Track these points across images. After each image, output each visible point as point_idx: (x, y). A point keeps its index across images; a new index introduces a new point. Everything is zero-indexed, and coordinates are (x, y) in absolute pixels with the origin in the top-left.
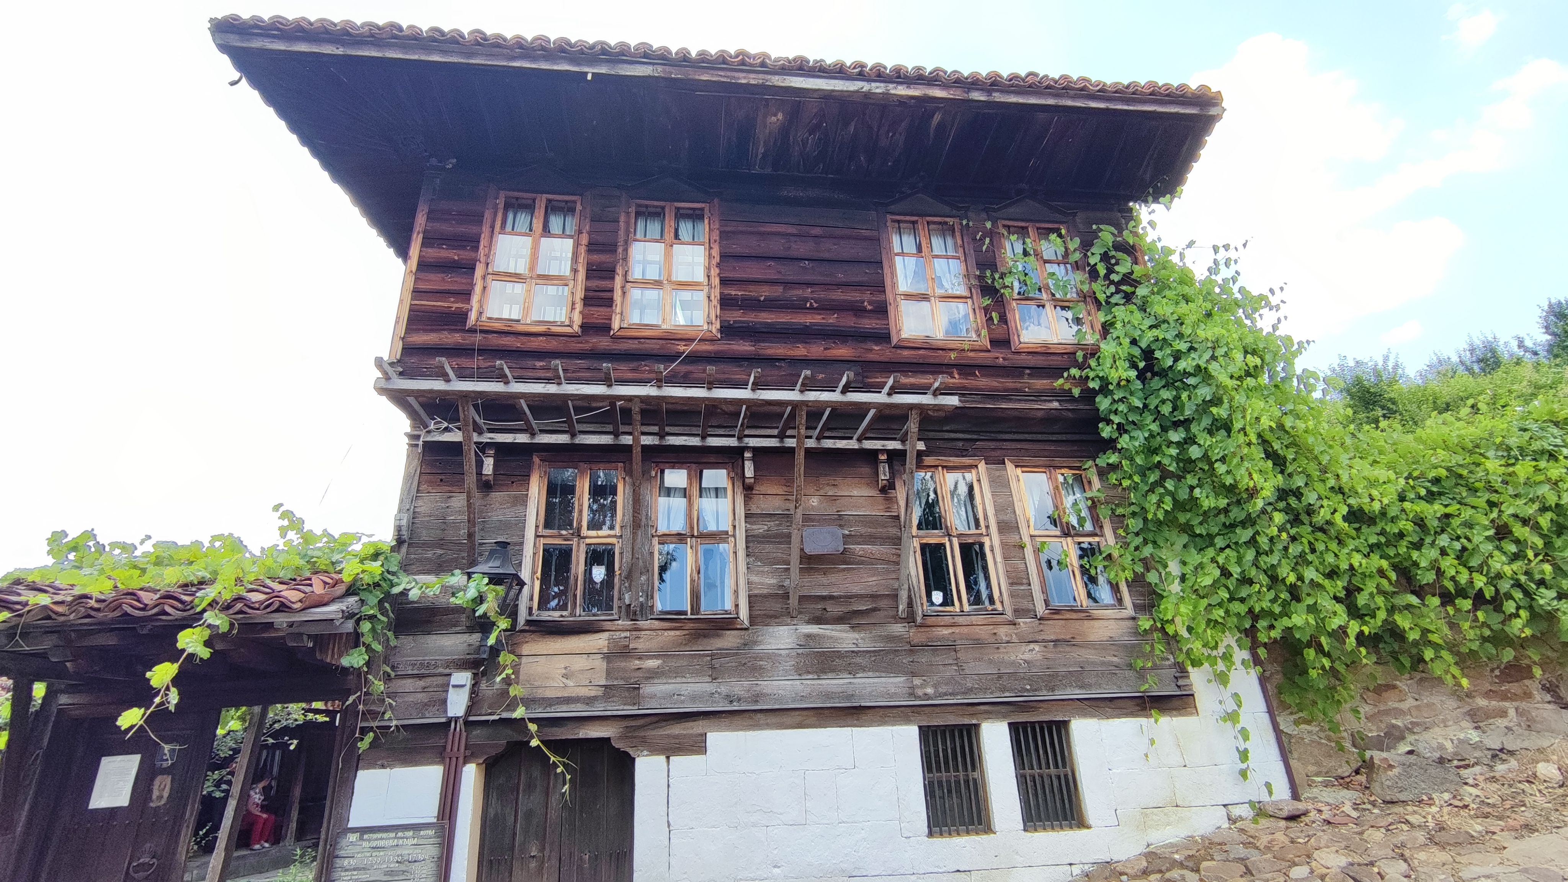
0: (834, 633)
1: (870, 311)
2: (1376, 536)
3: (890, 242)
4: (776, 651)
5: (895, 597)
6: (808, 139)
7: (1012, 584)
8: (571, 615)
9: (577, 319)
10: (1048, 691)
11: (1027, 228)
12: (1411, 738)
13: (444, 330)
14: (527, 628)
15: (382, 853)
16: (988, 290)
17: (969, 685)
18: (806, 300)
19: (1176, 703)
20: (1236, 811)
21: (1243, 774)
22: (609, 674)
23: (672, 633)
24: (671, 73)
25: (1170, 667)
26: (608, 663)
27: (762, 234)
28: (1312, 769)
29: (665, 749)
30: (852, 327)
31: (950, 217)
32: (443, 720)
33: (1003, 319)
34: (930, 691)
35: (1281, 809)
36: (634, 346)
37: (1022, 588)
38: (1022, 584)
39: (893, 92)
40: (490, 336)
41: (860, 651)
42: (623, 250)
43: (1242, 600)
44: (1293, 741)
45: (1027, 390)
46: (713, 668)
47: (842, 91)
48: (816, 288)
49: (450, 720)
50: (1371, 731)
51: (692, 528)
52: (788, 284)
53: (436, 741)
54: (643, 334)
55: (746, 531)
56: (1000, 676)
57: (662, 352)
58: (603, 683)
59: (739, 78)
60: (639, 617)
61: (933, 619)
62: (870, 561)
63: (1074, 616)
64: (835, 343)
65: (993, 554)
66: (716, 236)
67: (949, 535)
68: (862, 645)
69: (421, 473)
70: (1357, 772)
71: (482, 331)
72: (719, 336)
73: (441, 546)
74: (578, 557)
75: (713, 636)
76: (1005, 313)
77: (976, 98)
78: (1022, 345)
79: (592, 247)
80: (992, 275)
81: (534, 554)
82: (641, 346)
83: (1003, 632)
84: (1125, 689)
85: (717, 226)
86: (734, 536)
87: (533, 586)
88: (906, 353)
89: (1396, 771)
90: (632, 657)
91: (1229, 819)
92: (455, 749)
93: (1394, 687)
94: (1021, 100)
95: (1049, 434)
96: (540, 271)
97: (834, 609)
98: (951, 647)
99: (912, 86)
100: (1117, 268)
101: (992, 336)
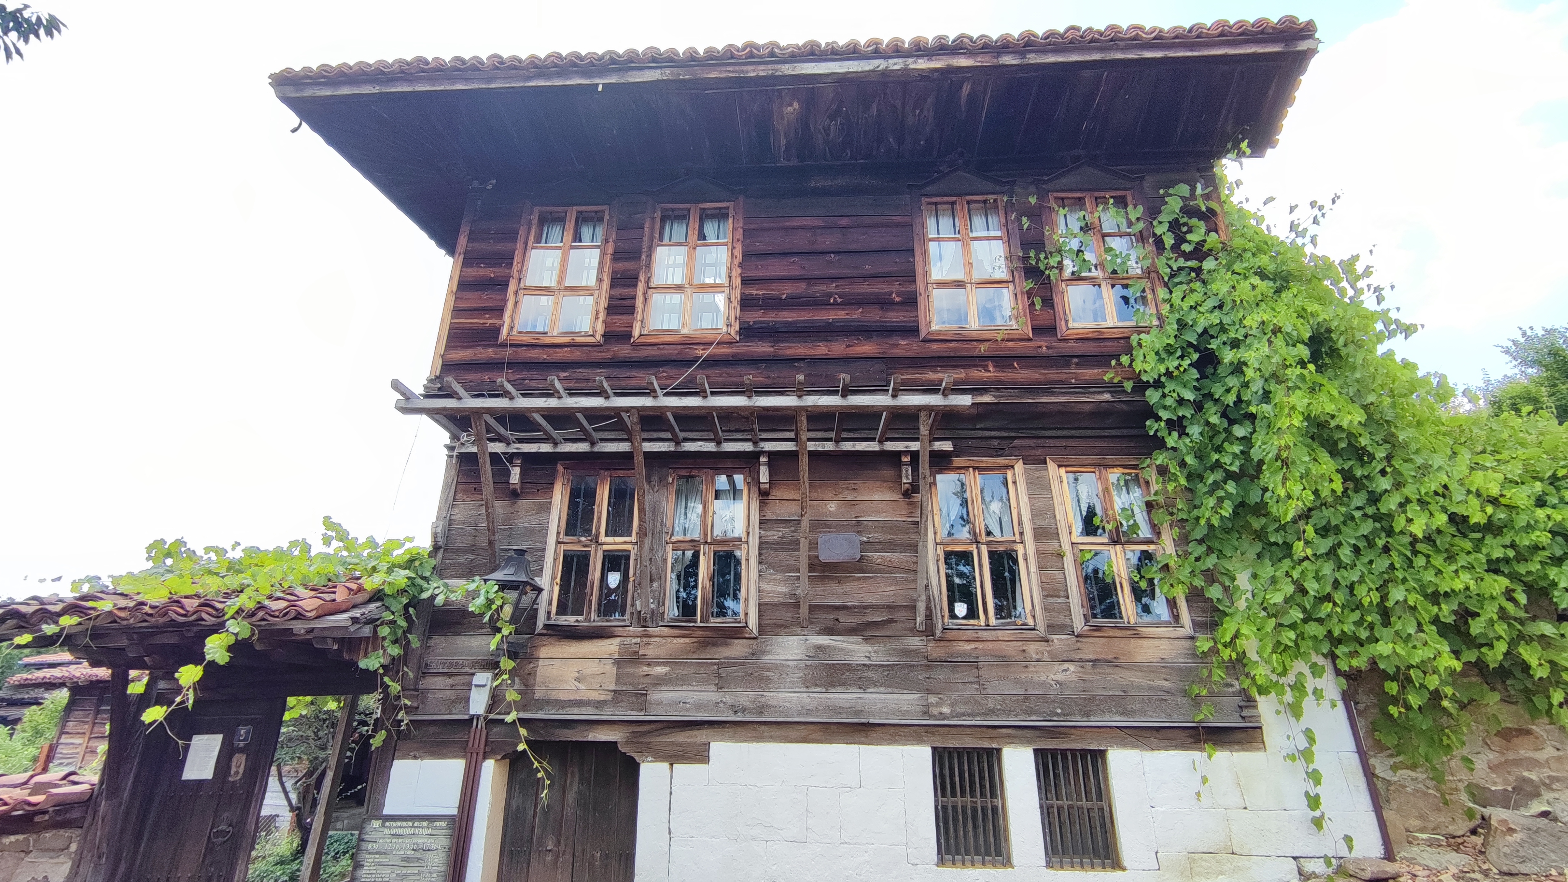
0: (846, 645)
1: (898, 303)
2: (1503, 550)
3: (923, 226)
4: (784, 662)
5: (913, 608)
6: (829, 125)
7: (1047, 596)
8: (586, 620)
9: (600, 328)
10: (1083, 716)
11: (1084, 198)
12: (1547, 795)
13: (479, 345)
14: (545, 632)
15: (400, 841)
16: (1032, 272)
17: (991, 705)
18: (830, 295)
19: (1239, 736)
20: (1310, 866)
21: (1318, 823)
22: (618, 679)
23: (681, 640)
24: (679, 74)
25: (1234, 695)
26: (618, 668)
27: (786, 229)
28: (1415, 823)
29: (670, 756)
30: (878, 321)
31: (993, 193)
32: (467, 717)
33: (1048, 303)
34: (946, 710)
35: (1363, 870)
36: (653, 353)
37: (1059, 601)
38: (1059, 597)
39: (912, 66)
40: (519, 350)
41: (872, 665)
42: (647, 256)
43: (1320, 621)
44: (1392, 788)
45: (1073, 381)
46: (719, 677)
47: (857, 72)
48: (841, 282)
49: (472, 718)
50: (1495, 783)
51: (706, 535)
52: (810, 280)
53: (460, 736)
54: (662, 340)
55: (760, 538)
56: (1027, 698)
57: (680, 358)
58: (613, 687)
59: (748, 72)
60: (649, 624)
61: (954, 633)
62: (890, 569)
63: (1118, 633)
64: (858, 339)
65: (1027, 563)
66: (739, 234)
67: (978, 542)
68: (875, 659)
69: (457, 482)
70: (1474, 832)
71: (512, 345)
72: (738, 339)
73: (472, 552)
74: (595, 563)
75: (721, 645)
76: (1052, 296)
77: (1007, 63)
78: (1069, 332)
79: (617, 256)
80: (1037, 255)
81: (555, 560)
82: (659, 352)
83: (1033, 649)
84: (1175, 717)
85: (741, 224)
86: (747, 543)
87: (551, 592)
88: (935, 346)
89: (1518, 837)
90: (642, 663)
91: (1300, 874)
92: (476, 746)
93: (1529, 732)
94: (1060, 59)
95: (1098, 429)
96: (568, 283)
97: (846, 620)
98: (974, 664)
99: (934, 58)
100: (1189, 237)
101: (1034, 322)
